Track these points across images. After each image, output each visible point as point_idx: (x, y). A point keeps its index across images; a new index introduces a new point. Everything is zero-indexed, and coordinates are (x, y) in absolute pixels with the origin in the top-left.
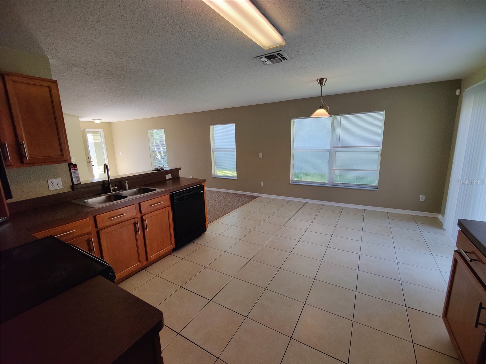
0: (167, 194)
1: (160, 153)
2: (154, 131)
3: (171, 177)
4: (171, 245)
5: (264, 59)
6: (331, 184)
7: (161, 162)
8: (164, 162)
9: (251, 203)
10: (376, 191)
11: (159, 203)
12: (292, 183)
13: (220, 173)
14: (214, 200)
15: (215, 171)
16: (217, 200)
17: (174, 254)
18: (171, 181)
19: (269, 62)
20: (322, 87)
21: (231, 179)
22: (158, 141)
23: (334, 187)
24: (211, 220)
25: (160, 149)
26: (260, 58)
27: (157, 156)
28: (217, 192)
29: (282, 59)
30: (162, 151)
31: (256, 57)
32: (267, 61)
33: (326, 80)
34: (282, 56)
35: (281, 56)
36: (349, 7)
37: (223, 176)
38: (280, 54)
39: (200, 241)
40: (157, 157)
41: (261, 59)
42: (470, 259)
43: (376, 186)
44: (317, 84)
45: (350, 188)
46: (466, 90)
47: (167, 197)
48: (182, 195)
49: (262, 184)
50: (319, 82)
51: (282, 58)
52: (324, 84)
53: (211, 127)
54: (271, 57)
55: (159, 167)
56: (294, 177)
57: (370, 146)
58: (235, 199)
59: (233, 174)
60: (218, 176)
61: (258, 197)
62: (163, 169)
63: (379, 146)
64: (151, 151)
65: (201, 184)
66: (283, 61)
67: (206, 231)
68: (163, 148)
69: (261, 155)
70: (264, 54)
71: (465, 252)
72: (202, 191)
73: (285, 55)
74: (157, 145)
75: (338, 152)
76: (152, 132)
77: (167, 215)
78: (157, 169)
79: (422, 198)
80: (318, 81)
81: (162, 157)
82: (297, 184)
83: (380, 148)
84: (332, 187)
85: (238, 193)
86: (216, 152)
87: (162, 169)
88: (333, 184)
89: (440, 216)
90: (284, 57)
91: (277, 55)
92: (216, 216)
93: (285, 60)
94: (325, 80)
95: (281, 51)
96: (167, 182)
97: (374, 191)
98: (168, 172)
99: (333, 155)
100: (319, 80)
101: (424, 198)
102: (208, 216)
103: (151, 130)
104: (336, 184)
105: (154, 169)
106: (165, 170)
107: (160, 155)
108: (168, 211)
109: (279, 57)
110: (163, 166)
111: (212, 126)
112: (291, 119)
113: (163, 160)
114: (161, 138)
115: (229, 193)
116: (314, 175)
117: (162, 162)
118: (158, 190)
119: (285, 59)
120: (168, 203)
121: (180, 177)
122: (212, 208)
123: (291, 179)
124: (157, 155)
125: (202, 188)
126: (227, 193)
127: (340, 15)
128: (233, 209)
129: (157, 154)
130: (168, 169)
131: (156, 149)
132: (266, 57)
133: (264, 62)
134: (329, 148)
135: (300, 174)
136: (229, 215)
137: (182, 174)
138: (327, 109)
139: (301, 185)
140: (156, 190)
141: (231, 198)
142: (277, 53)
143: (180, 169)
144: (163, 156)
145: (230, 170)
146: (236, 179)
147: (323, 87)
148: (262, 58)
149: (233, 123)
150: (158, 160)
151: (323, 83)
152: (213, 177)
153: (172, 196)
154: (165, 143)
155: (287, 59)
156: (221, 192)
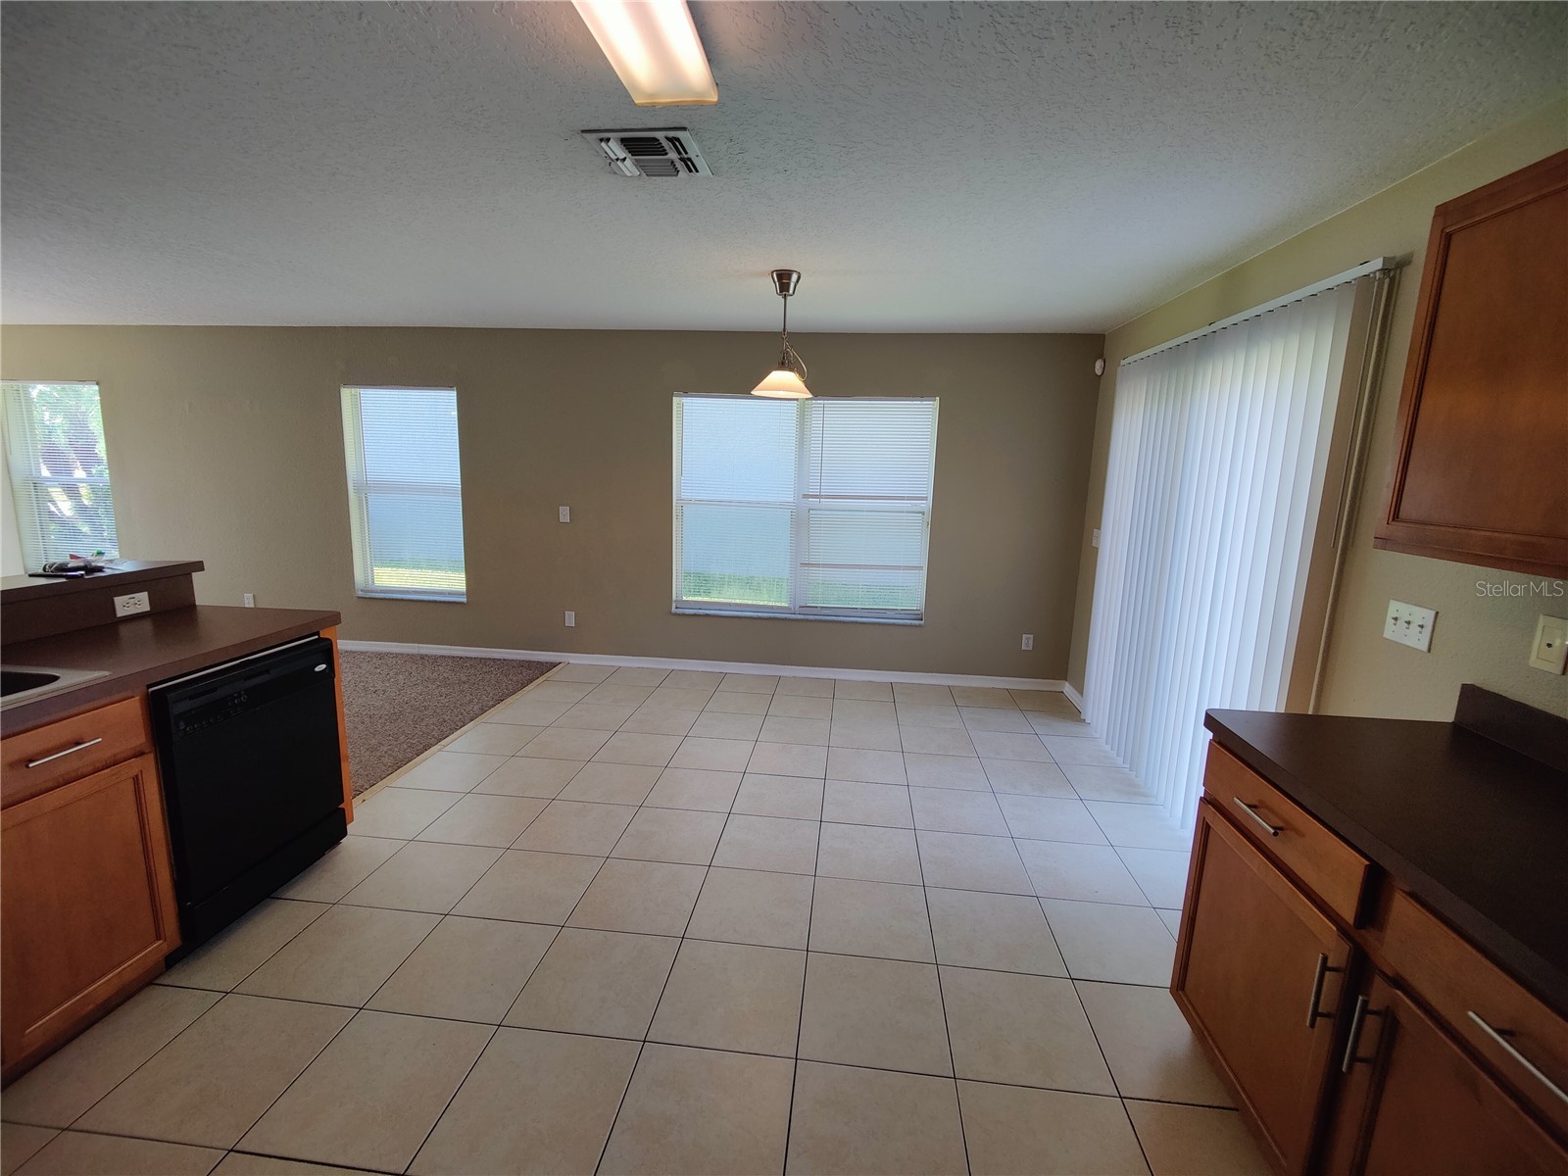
0: (129, 693)
1: (72, 491)
2: (37, 390)
3: (145, 607)
4: (158, 938)
5: (616, 149)
6: (797, 610)
7: (76, 533)
8: (97, 529)
9: (534, 693)
10: (920, 626)
11: (78, 744)
12: (679, 611)
13: (390, 578)
14: (366, 689)
15: (365, 571)
16: (385, 691)
17: (175, 977)
18: (147, 626)
19: (629, 167)
20: (785, 297)
21: (444, 602)
22: (61, 440)
23: (807, 620)
24: (360, 783)
25: (70, 474)
26: (601, 140)
27: (55, 504)
28: (381, 656)
29: (679, 165)
30: (82, 481)
31: (583, 131)
32: (624, 159)
33: (799, 278)
34: (686, 153)
35: (680, 153)
36: (951, 20)
37: (407, 592)
38: (678, 140)
39: (316, 888)
40: (53, 509)
41: (603, 144)
42: (1274, 828)
43: (919, 612)
44: (770, 286)
45: (853, 622)
46: (1123, 362)
47: (131, 710)
48: (215, 689)
49: (570, 619)
50: (776, 280)
51: (682, 159)
52: (791, 291)
53: (347, 394)
54: (640, 146)
55: (73, 557)
56: (685, 592)
57: (903, 498)
58: (464, 679)
59: (451, 581)
60: (382, 592)
61: (555, 665)
62: (100, 569)
63: (925, 499)
64: (17, 480)
65: (317, 633)
66: (683, 173)
67: (344, 833)
68: (86, 468)
69: (565, 515)
70: (618, 127)
71: (1249, 806)
72: (324, 666)
73: (693, 150)
74: (53, 456)
75: (814, 512)
76: (27, 394)
77: (131, 797)
78: (62, 569)
79: (1027, 642)
80: (775, 275)
81: (82, 509)
82: (695, 615)
83: (927, 505)
84: (802, 620)
85: (473, 655)
86: (371, 497)
87: (90, 569)
88: (804, 611)
89: (1067, 689)
90: (690, 159)
91: (666, 145)
92: (385, 760)
93: (691, 171)
94: (794, 277)
95: (684, 129)
96: (124, 631)
97: (916, 626)
98: (127, 583)
99: (801, 521)
100: (777, 275)
101: (1031, 642)
102: (350, 769)
103: (20, 384)
104: (815, 611)
105: (41, 571)
106: (108, 572)
107: (70, 498)
108: (136, 779)
109: (673, 155)
110: (100, 553)
111: (353, 391)
112: (672, 395)
113: (92, 524)
114: (78, 424)
115: (436, 659)
116: (749, 583)
117: (85, 529)
118: (70, 679)
119: (690, 166)
120: (139, 738)
121: (197, 603)
122: (361, 727)
123: (674, 598)
124: (52, 501)
125: (325, 650)
126: (422, 657)
127: (915, 41)
128: (459, 724)
129: (53, 494)
130: (126, 567)
131: (45, 473)
132: (624, 142)
133: (613, 161)
134: (788, 497)
135: (704, 582)
136: (446, 749)
137: (206, 591)
138: (801, 374)
139: (707, 615)
140: (55, 678)
141: (445, 675)
142: (671, 134)
143: (199, 566)
144: (86, 502)
145: (433, 565)
146: (464, 600)
147: (789, 298)
148: (608, 140)
149: (449, 387)
150: (63, 522)
151: (789, 284)
152: (360, 594)
153: (157, 707)
154: (101, 448)
155: (697, 171)
156: (397, 655)
